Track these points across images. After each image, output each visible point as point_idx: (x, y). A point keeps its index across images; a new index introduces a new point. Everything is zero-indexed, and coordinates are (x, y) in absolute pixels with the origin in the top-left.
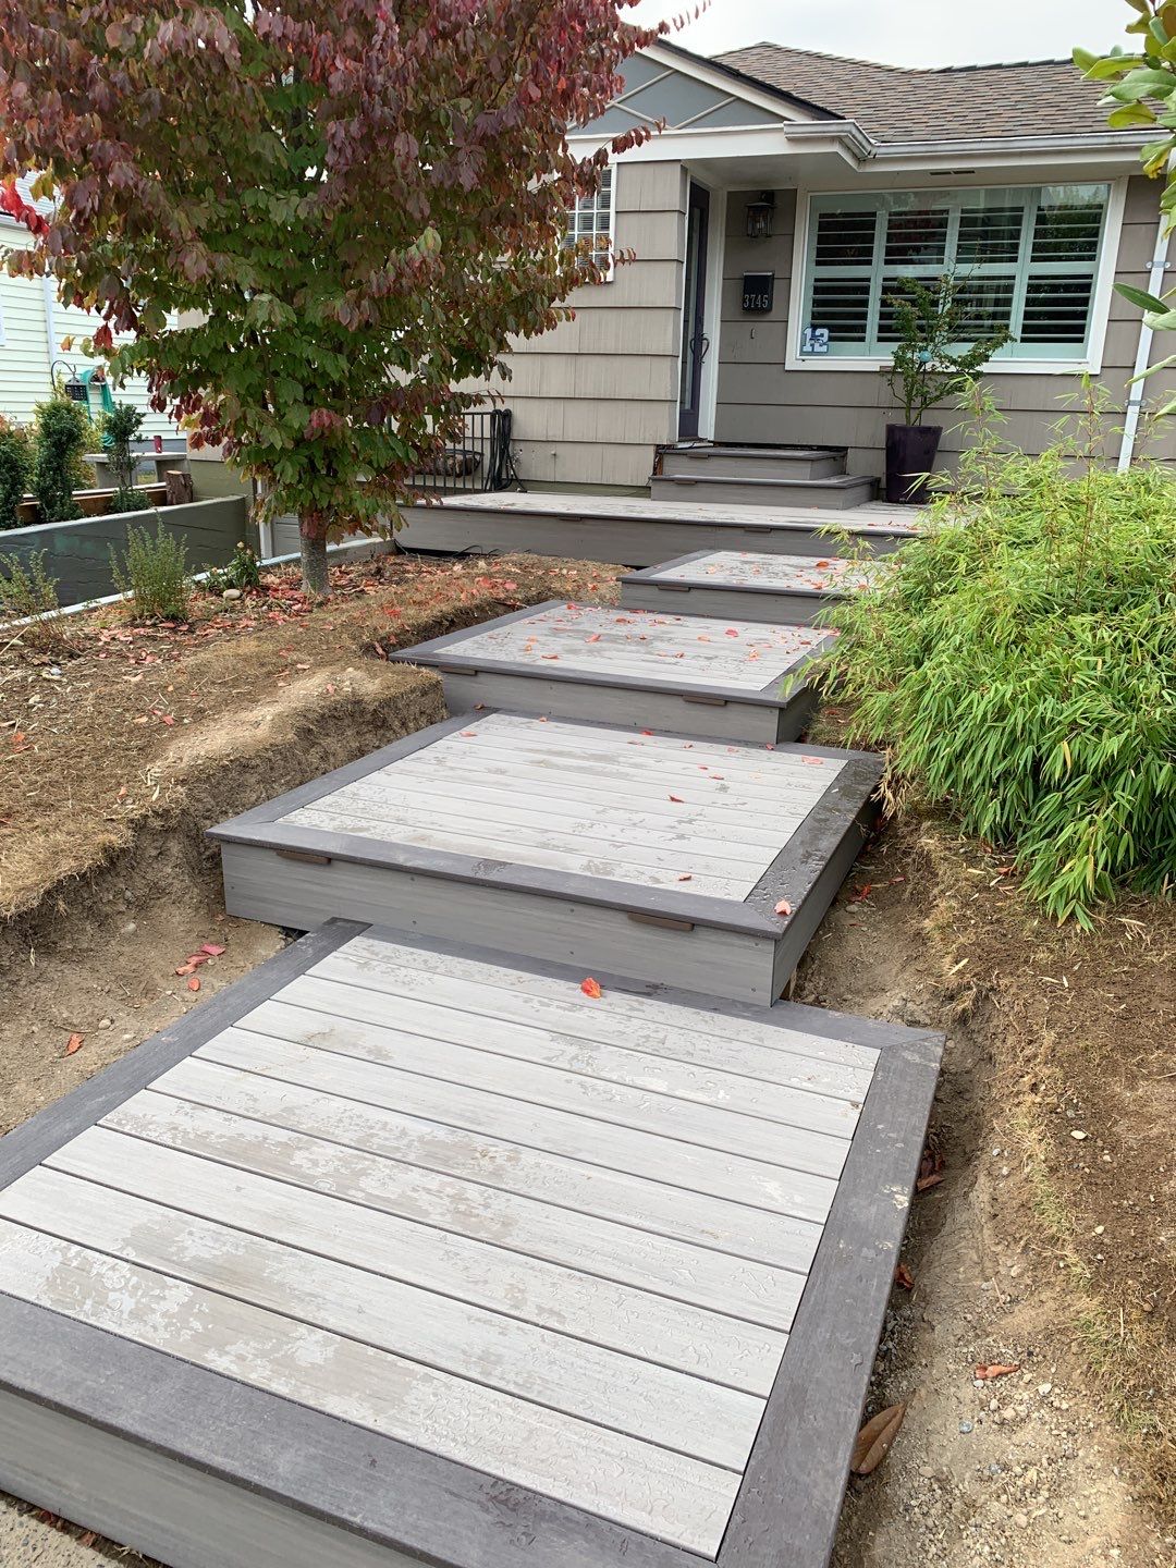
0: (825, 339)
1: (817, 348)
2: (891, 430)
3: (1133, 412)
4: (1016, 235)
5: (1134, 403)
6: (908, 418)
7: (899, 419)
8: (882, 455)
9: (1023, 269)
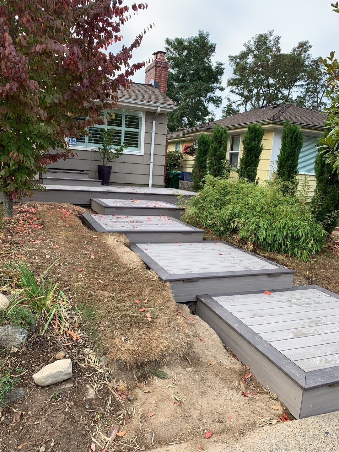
0: (76, 141)
1: (73, 143)
2: (99, 166)
3: (152, 164)
4: (121, 120)
5: (152, 162)
6: (104, 163)
7: (102, 164)
8: (97, 173)
9: (124, 129)
